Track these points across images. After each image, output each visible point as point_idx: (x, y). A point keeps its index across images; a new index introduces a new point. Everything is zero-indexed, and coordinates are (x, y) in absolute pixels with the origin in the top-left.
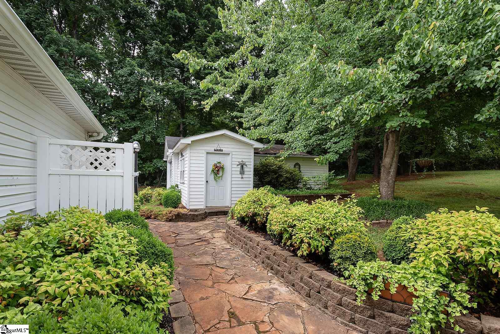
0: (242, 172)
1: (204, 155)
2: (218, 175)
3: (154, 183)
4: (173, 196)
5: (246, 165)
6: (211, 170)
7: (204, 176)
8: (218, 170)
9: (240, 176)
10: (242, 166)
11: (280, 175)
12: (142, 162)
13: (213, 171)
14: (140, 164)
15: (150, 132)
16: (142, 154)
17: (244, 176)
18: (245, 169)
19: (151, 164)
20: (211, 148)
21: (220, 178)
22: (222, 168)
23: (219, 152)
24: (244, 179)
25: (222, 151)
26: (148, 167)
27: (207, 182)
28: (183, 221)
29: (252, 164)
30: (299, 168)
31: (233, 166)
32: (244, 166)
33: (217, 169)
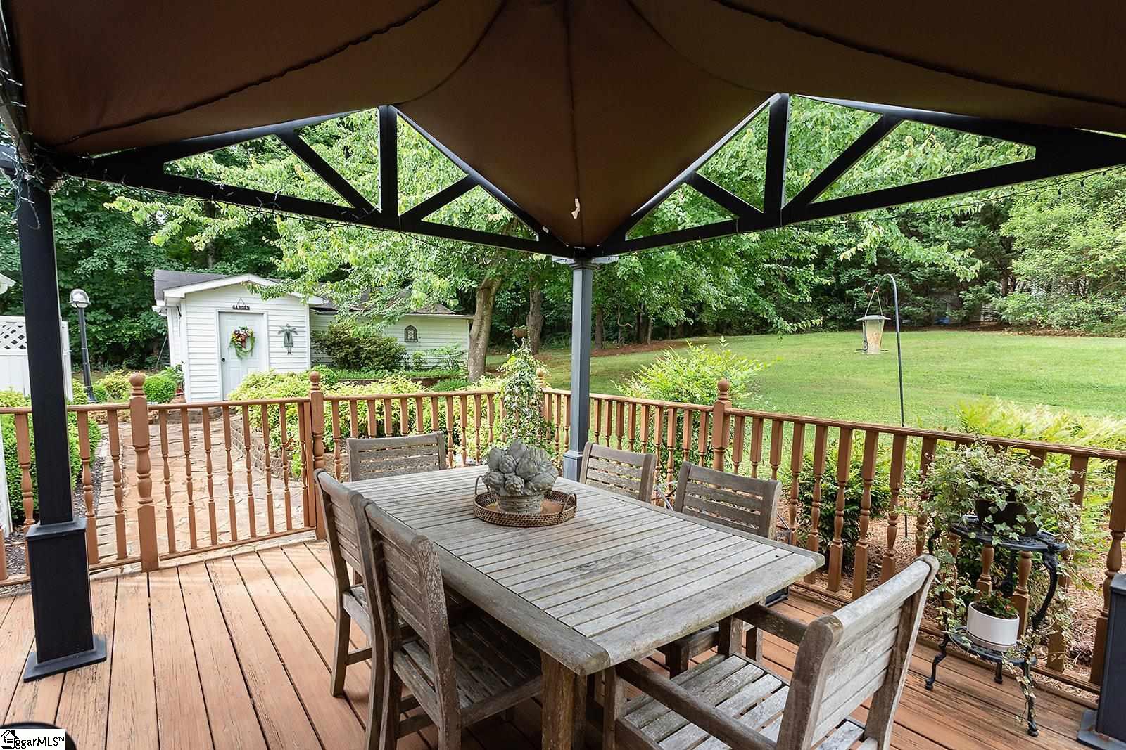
0: (289, 343)
1: (215, 316)
2: (244, 349)
3: (147, 363)
4: (158, 385)
5: (295, 332)
6: (229, 341)
7: (216, 350)
8: (243, 341)
9: (286, 350)
10: (288, 334)
11: (360, 348)
12: (111, 318)
13: (233, 341)
14: (108, 321)
15: (123, 254)
16: (111, 299)
17: (293, 350)
18: (295, 339)
19: (135, 322)
20: (228, 303)
21: (249, 354)
22: (252, 337)
23: (242, 310)
24: (294, 355)
25: (249, 309)
26: (130, 329)
27: (223, 360)
28: (173, 423)
29: (307, 329)
30: (415, 334)
31: (271, 334)
32: (293, 334)
33: (240, 339)
